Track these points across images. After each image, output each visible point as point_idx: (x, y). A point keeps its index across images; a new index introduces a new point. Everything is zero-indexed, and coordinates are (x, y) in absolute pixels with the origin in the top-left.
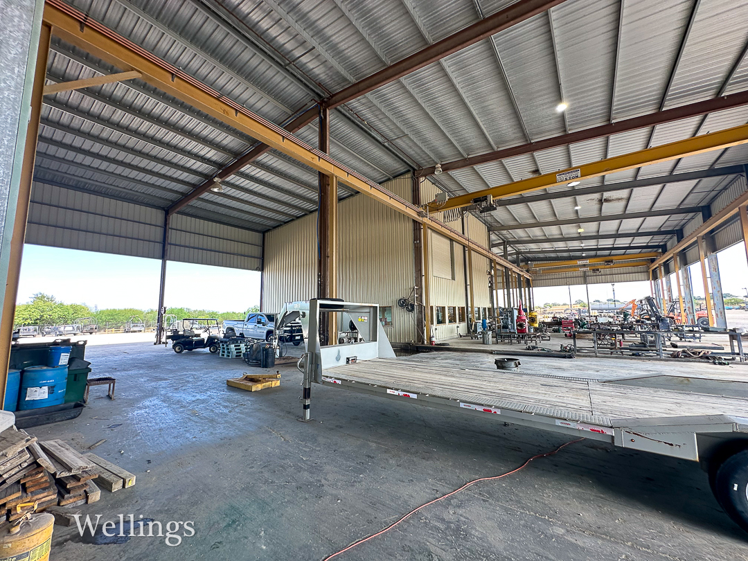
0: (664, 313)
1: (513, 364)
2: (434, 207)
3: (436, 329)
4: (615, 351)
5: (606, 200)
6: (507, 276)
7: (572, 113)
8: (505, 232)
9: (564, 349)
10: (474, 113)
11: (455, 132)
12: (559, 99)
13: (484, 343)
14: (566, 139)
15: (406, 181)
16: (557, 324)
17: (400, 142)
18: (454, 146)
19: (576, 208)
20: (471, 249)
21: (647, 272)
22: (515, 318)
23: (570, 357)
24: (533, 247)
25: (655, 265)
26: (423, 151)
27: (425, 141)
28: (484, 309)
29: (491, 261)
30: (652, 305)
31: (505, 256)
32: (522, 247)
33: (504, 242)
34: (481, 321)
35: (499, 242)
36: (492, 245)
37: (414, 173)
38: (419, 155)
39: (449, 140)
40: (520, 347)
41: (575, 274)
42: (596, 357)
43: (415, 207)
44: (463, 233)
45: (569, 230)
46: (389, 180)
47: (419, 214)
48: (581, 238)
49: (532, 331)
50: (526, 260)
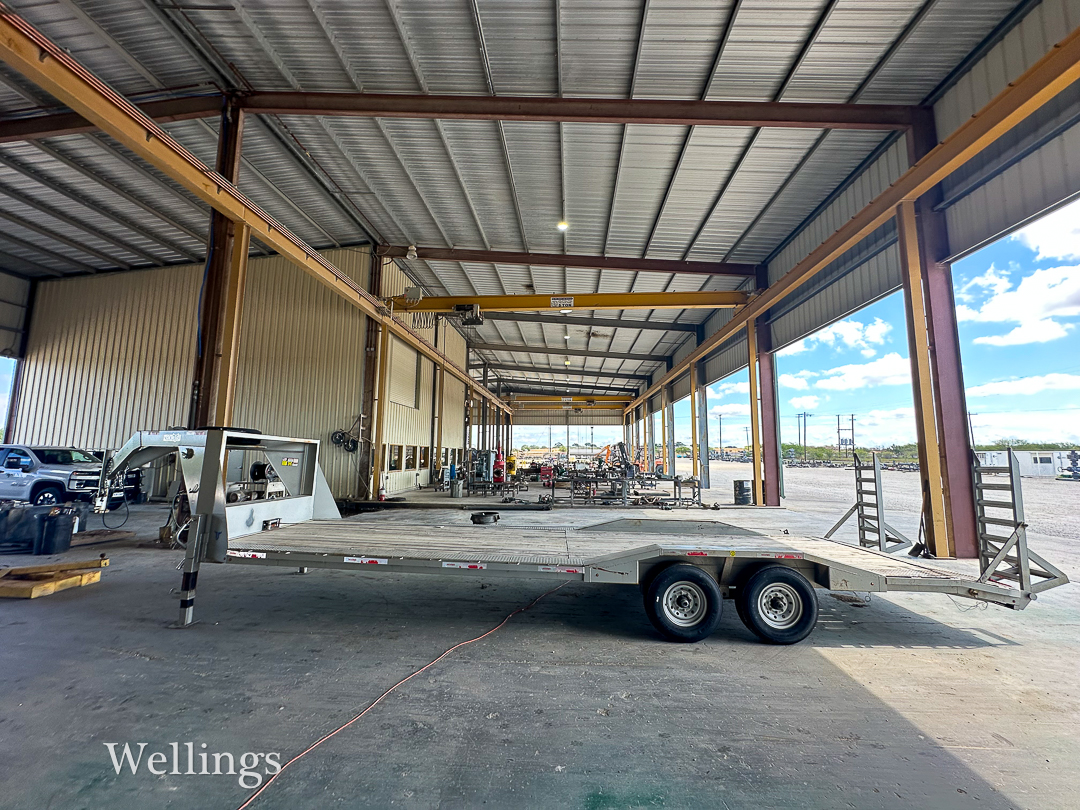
0: (631, 460)
1: (491, 518)
2: (402, 304)
3: (387, 478)
4: (588, 501)
5: (594, 335)
6: (485, 409)
7: (571, 234)
8: (488, 352)
9: (542, 500)
10: (469, 197)
11: (441, 211)
12: (561, 216)
13: (452, 496)
14: (563, 260)
15: (362, 257)
16: (536, 470)
17: (360, 200)
18: (437, 228)
19: (566, 337)
20: (444, 369)
21: (622, 416)
22: (492, 463)
23: (548, 509)
24: (517, 374)
25: (628, 410)
26: (393, 222)
27: (398, 209)
28: (454, 451)
29: (467, 387)
30: (623, 451)
31: (484, 381)
32: (505, 374)
33: (485, 364)
34: (449, 467)
35: (478, 363)
36: (469, 366)
37: (375, 249)
38: (386, 225)
39: (432, 219)
40: (496, 500)
41: (559, 412)
42: (572, 507)
43: (373, 299)
44: (436, 346)
45: (556, 360)
46: (333, 247)
47: (379, 310)
48: (567, 372)
49: (509, 479)
50: (508, 390)
